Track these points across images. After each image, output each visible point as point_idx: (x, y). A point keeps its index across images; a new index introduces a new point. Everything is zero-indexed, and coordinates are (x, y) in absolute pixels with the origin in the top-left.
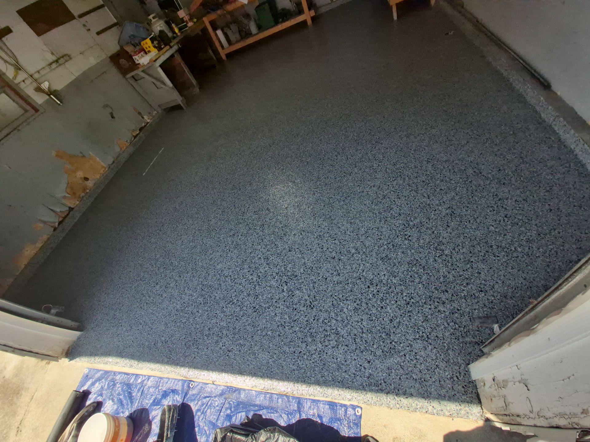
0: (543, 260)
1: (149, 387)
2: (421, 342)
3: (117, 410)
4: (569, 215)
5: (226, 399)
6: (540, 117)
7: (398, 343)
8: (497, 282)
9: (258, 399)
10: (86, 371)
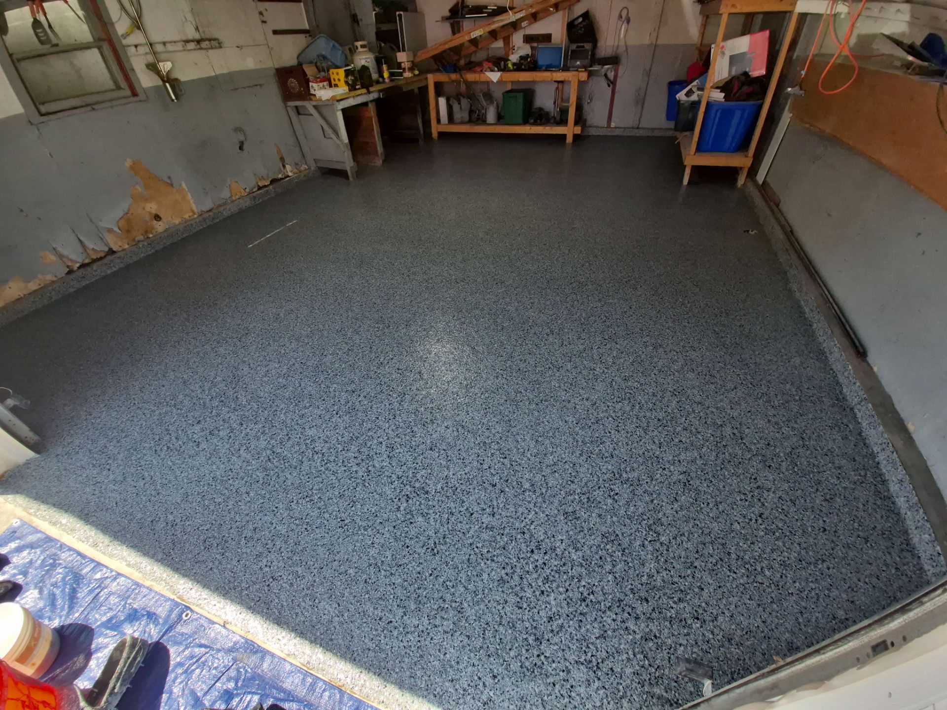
0: (796, 602)
1: (111, 594)
2: (585, 670)
3: (41, 610)
4: (848, 546)
5: (235, 660)
6: (841, 392)
7: (550, 659)
8: (724, 613)
9: (290, 680)
10: (16, 523)
